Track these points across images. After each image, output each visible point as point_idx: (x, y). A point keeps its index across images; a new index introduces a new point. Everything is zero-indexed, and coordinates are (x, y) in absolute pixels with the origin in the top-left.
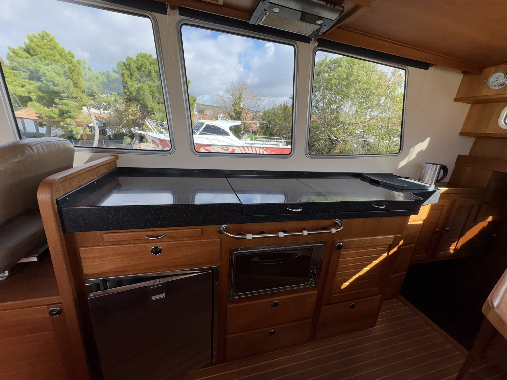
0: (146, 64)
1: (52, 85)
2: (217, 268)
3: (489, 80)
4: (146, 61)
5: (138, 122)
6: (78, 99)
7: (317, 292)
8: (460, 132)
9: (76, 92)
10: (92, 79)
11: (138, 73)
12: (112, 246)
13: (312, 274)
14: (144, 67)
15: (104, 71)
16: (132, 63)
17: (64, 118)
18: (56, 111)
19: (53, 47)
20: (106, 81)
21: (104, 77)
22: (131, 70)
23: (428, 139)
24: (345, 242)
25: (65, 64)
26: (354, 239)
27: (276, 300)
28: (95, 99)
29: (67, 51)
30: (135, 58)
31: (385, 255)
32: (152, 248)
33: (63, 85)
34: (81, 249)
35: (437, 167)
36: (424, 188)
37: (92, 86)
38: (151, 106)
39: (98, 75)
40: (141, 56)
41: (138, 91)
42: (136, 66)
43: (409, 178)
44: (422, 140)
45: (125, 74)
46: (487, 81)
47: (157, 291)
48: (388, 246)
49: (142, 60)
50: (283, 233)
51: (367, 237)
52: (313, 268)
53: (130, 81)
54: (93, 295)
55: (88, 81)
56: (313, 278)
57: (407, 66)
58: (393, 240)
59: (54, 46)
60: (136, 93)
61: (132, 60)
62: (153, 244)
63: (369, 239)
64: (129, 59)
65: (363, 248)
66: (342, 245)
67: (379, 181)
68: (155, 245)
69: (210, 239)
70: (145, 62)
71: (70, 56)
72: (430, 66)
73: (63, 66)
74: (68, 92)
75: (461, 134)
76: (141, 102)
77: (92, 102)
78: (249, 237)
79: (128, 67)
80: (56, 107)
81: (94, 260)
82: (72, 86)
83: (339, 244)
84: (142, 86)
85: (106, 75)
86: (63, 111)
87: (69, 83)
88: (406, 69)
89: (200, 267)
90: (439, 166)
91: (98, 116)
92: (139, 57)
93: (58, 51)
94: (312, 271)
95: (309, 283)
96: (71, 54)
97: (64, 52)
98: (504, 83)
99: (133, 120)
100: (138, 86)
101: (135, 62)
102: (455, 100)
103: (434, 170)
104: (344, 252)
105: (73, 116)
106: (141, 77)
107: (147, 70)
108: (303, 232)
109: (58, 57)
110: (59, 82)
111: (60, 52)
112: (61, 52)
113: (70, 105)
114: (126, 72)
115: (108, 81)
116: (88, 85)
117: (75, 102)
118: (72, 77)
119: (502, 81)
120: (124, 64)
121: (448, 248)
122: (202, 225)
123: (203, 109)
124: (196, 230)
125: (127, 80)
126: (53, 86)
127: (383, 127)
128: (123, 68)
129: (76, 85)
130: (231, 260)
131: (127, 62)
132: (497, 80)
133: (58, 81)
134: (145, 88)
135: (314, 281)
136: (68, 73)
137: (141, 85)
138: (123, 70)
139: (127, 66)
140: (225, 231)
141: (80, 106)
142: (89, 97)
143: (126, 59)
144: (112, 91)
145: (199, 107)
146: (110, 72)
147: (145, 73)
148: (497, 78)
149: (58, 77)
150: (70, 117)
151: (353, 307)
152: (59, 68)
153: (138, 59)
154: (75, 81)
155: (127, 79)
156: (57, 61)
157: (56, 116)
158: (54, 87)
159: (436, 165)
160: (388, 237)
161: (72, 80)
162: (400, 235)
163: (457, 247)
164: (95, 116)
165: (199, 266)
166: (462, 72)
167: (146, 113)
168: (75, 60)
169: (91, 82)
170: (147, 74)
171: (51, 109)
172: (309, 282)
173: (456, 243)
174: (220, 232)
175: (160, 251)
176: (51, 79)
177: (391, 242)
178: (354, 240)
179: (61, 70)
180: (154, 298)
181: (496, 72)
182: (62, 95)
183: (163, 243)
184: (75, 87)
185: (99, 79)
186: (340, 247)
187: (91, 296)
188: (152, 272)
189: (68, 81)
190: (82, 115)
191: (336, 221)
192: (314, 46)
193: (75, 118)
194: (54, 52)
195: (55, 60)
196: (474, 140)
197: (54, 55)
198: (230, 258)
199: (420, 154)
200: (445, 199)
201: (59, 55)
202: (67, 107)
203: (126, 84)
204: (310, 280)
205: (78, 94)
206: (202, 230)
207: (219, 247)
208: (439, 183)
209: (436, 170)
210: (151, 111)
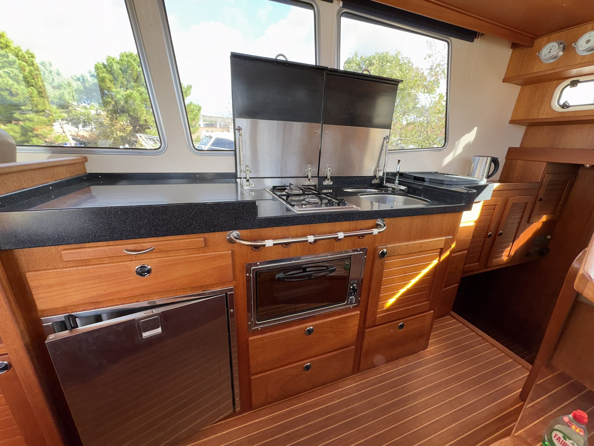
0: (133, 65)
1: (8, 95)
2: (231, 290)
3: (541, 52)
4: (132, 61)
5: (129, 139)
6: (45, 112)
7: (359, 312)
8: (510, 120)
9: (43, 104)
10: (63, 87)
11: (124, 77)
12: (76, 268)
13: (352, 291)
14: (131, 69)
15: (79, 76)
16: (114, 63)
17: (29, 137)
18: (17, 129)
19: (4, 45)
20: (82, 88)
21: (79, 83)
22: (114, 73)
23: (475, 129)
24: (389, 247)
25: (24, 67)
26: (399, 243)
27: (310, 326)
28: (69, 112)
29: (24, 51)
30: (118, 58)
31: (435, 262)
32: (137, 267)
33: (23, 94)
34: (28, 275)
35: (487, 160)
36: (474, 182)
37: (63, 96)
38: (145, 118)
39: (70, 81)
40: (126, 55)
41: (126, 100)
42: (120, 67)
44: (469, 131)
45: (106, 78)
46: (539, 53)
47: (150, 325)
48: (439, 251)
49: (128, 60)
50: (312, 236)
51: (415, 240)
52: (353, 283)
53: (114, 88)
54: (54, 336)
55: (57, 88)
56: (353, 295)
57: (449, 37)
58: (444, 242)
59: (6, 43)
60: (124, 103)
61: (115, 60)
62: (137, 261)
63: (418, 243)
64: (110, 59)
65: (411, 254)
66: (386, 252)
67: (424, 178)
68: (141, 262)
69: (218, 251)
70: (131, 63)
71: (30, 56)
72: (475, 38)
73: (22, 69)
74: (31, 104)
75: (511, 122)
76: (131, 113)
77: (65, 115)
78: (269, 243)
79: (109, 69)
80: (16, 124)
81: (51, 290)
82: (37, 96)
83: (382, 251)
84: (132, 93)
85: (81, 80)
86: (26, 129)
87: (31, 92)
88: (449, 41)
89: (208, 290)
90: (489, 158)
91: (76, 135)
92: (123, 56)
93: (12, 50)
94: (351, 287)
95: (349, 303)
96: (30, 54)
97: (21, 50)
98: (558, 55)
99: (122, 137)
100: (127, 93)
101: (118, 63)
102: (504, 81)
103: (485, 163)
104: (388, 261)
105: (41, 135)
106: (128, 81)
107: (135, 73)
108: (338, 234)
109: (12, 57)
110: (17, 91)
111: (15, 52)
112: (17, 51)
113: (35, 120)
114: (107, 75)
115: (85, 87)
116: (57, 94)
117: (42, 117)
118: (36, 84)
119: (555, 53)
120: (104, 65)
121: (501, 255)
122: (204, 232)
123: (211, 121)
124: (197, 239)
125: (110, 86)
126: (9, 97)
127: (422, 133)
128: (103, 71)
129: (41, 95)
130: (248, 280)
131: (107, 62)
132: (550, 52)
133: (16, 89)
134: (135, 95)
135: (354, 299)
136: (29, 79)
137: (130, 92)
138: (104, 73)
139: (108, 67)
140: (236, 238)
141: (49, 121)
142: (60, 109)
143: (106, 59)
144: (91, 101)
145: (206, 120)
146: (86, 76)
147: (133, 77)
148: (550, 50)
149: (15, 84)
150: (36, 136)
151: (401, 327)
152: (16, 72)
153: (122, 59)
154: (40, 90)
155: (109, 84)
156: (12, 63)
157: (16, 135)
158: (12, 98)
159: (486, 158)
160: (439, 240)
161: (35, 88)
162: (452, 237)
163: (510, 253)
164: (71, 134)
165: (206, 290)
166: (510, 45)
167: (138, 127)
168: (37, 61)
169: (62, 90)
170: (135, 78)
171: (9, 126)
172: (349, 301)
173: (509, 248)
174: (231, 241)
175: (149, 271)
176: (7, 87)
177: (442, 246)
178: (400, 245)
179: (20, 74)
180: (146, 335)
181: (548, 42)
182: (23, 108)
183: (151, 260)
184: (40, 96)
185: (72, 85)
186: (383, 254)
187: (50, 338)
188: (140, 302)
189: (30, 90)
190: (53, 133)
191: (377, 222)
192: (339, 8)
193: (45, 137)
194: (6, 52)
195: (9, 61)
196: (525, 129)
197: (6, 55)
198: (247, 276)
199: (468, 147)
200: (498, 197)
201: (13, 55)
202: (32, 123)
203: (108, 91)
204: (350, 298)
205: (45, 106)
206: (205, 239)
207: (231, 261)
209: (486, 163)
210: (145, 125)
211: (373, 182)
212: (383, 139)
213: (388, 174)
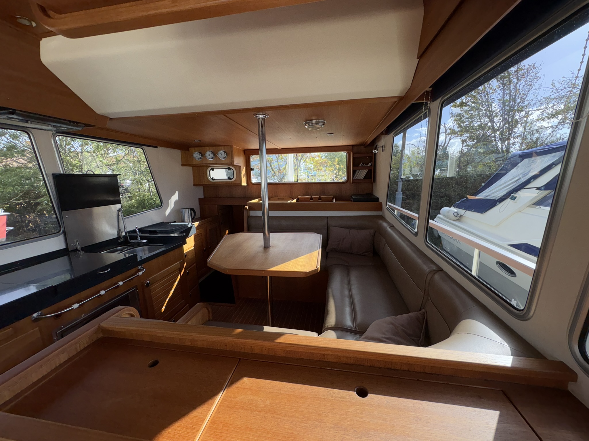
8: (193, 184)
23: (177, 192)
24: (150, 280)
26: (155, 275)
31: (179, 276)
35: (188, 210)
36: (185, 226)
43: (175, 222)
44: (174, 194)
46: (193, 156)
48: (179, 270)
58: (180, 265)
66: (149, 282)
67: (156, 231)
83: (146, 283)
90: (189, 209)
98: (201, 157)
102: (182, 165)
104: (152, 287)
108: (119, 284)
119: (199, 156)
124: (6, 331)
132: (197, 156)
160: (177, 264)
162: (183, 260)
177: (179, 267)
181: (195, 151)
186: (148, 284)
191: (138, 268)
196: (203, 188)
199: (176, 203)
200: (199, 229)
208: (193, 220)
209: (189, 212)
211: (120, 241)
212: (117, 212)
213: (129, 232)
